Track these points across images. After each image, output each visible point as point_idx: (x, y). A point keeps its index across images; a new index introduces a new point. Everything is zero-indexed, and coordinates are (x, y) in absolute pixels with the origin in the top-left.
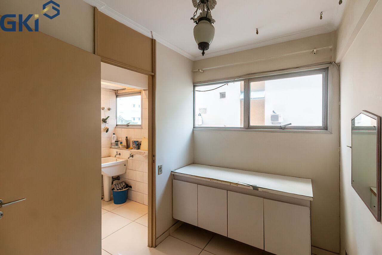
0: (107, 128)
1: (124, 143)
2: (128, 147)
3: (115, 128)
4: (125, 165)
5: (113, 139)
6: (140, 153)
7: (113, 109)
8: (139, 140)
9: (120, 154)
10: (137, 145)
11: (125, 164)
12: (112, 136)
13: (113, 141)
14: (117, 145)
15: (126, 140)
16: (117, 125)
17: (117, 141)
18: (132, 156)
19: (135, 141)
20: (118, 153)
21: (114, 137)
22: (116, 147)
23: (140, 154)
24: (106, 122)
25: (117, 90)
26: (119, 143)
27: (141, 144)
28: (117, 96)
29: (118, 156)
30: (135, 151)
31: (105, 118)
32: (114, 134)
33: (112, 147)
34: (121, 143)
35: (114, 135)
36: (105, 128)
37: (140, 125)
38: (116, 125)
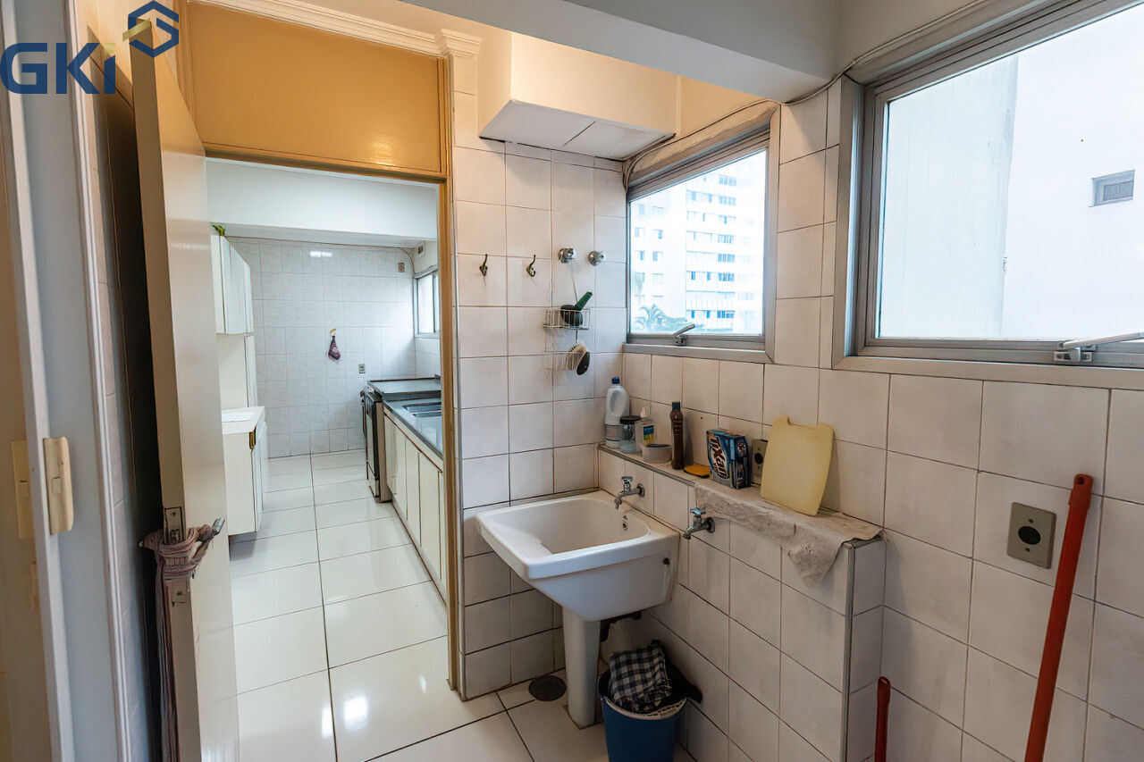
0: (581, 351)
1: (665, 434)
2: (682, 457)
3: (623, 350)
4: (666, 561)
5: (612, 410)
6: (762, 525)
7: (611, 258)
8: (753, 432)
9: (641, 491)
10: (739, 459)
11: (666, 557)
12: (606, 391)
13: (613, 418)
14: (629, 436)
15: (673, 419)
16: (630, 338)
17: (629, 420)
18: (708, 525)
19: (723, 438)
20: (634, 486)
21: (615, 394)
22: (625, 446)
23: (760, 530)
24: (577, 324)
25: (633, 158)
26: (638, 428)
27: (760, 459)
28: (631, 192)
29: (632, 499)
30: (721, 493)
31: (574, 303)
32: (616, 381)
33: (609, 443)
34: (649, 431)
35: (618, 388)
36: (575, 352)
37: (759, 341)
38: (625, 340)
